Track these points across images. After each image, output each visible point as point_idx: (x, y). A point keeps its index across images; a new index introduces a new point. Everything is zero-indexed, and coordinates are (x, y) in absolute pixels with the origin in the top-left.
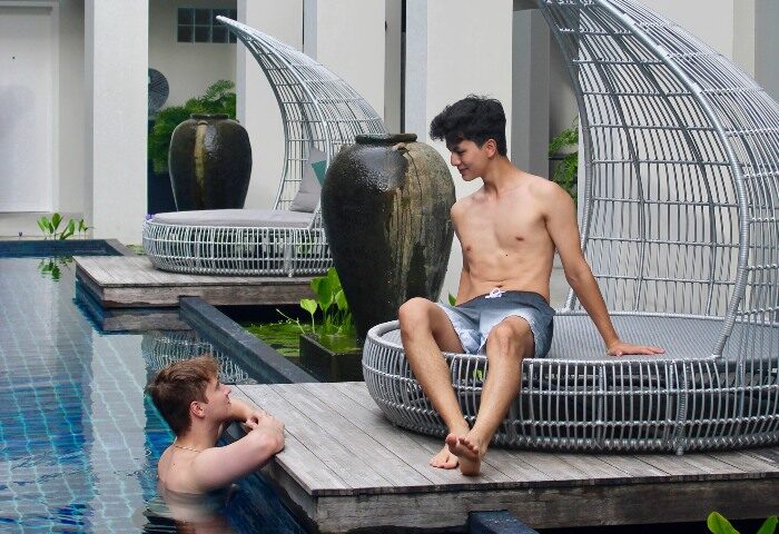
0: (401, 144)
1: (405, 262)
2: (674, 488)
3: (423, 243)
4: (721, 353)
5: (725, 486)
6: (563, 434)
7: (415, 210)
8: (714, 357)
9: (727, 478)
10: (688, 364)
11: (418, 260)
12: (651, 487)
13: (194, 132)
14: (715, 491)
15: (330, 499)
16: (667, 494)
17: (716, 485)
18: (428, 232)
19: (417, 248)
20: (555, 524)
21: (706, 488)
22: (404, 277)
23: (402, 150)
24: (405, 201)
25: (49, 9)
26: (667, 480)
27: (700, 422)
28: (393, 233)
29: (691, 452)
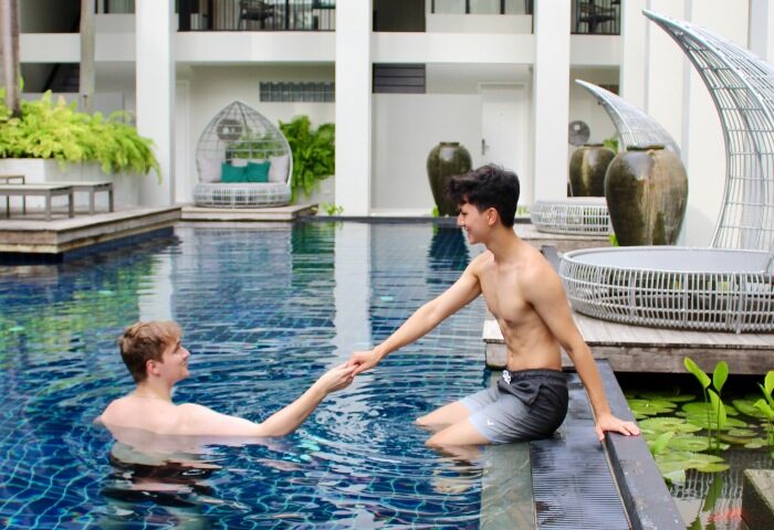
0: (651, 151)
1: (651, 223)
2: (720, 352)
3: (663, 212)
4: (767, 268)
5: (755, 353)
6: (661, 316)
7: (658, 191)
8: (762, 272)
9: (756, 348)
10: (743, 276)
11: (660, 223)
12: (703, 351)
13: (582, 154)
14: (748, 356)
15: (493, 345)
16: (714, 355)
17: (749, 352)
18: (666, 205)
19: (659, 216)
20: (639, 369)
21: (742, 354)
22: (651, 232)
23: (652, 154)
24: (652, 186)
25: (522, 86)
26: (714, 347)
27: (762, 313)
28: (644, 205)
29: (744, 332)
